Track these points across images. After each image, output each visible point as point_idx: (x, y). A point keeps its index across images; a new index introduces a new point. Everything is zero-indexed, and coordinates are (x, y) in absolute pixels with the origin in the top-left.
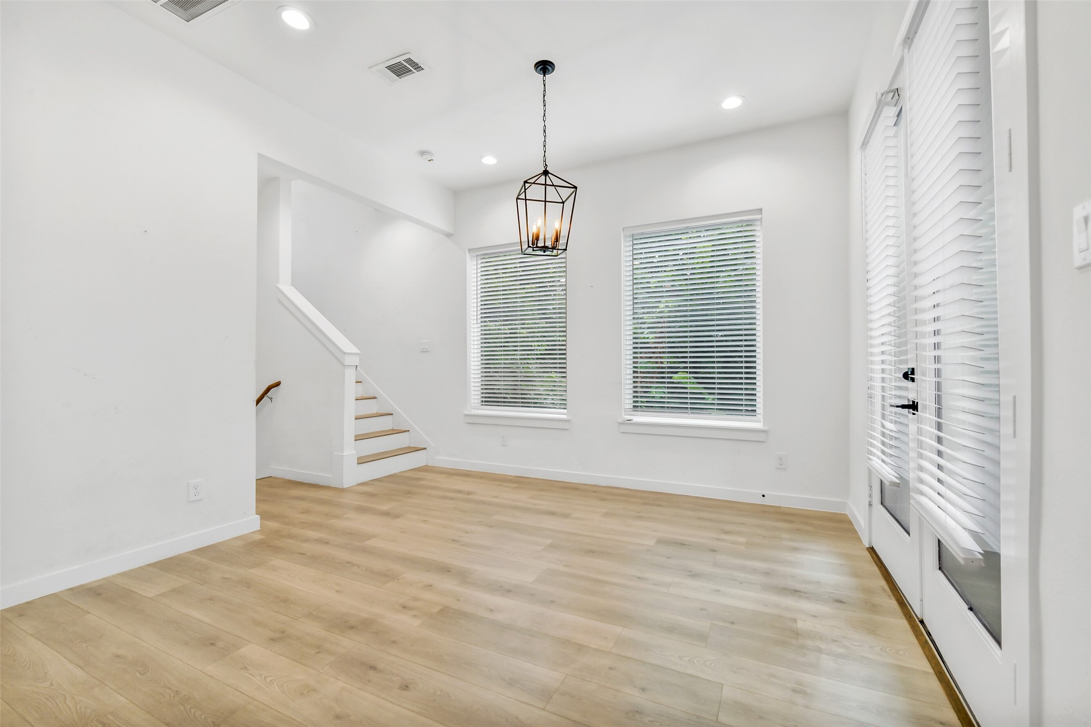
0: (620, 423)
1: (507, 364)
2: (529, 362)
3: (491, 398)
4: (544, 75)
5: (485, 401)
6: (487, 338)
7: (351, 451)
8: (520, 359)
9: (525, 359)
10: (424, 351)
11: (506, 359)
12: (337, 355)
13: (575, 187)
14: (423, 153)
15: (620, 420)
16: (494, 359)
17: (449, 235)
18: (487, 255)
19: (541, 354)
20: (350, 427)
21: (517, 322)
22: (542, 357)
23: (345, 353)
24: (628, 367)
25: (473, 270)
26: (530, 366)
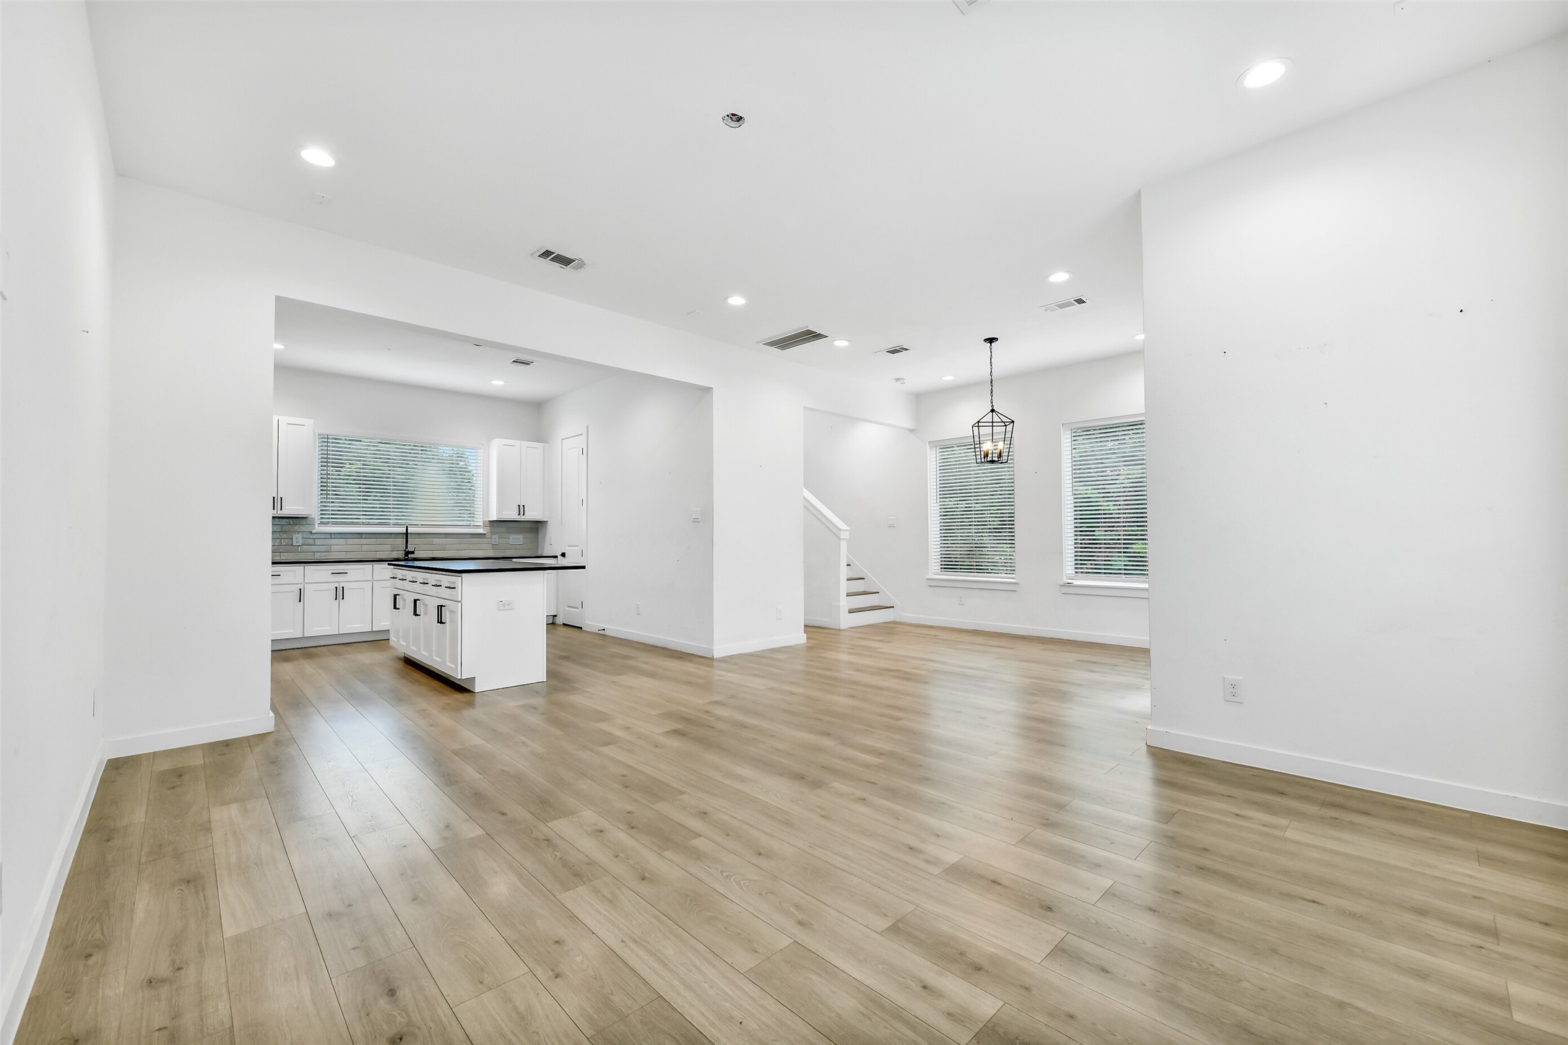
0: (1062, 586)
1: (963, 536)
2: (983, 535)
3: (949, 565)
4: (991, 344)
5: (945, 568)
6: (946, 514)
7: (845, 603)
8: (975, 533)
9: (980, 532)
10: (891, 526)
11: (963, 533)
12: (835, 532)
13: (1013, 422)
14: (897, 380)
15: (1062, 583)
16: (950, 533)
17: (912, 431)
18: (945, 446)
19: (994, 529)
20: (844, 587)
21: (971, 498)
22: (997, 530)
23: (841, 530)
24: (1069, 538)
25: (932, 460)
26: (984, 538)
